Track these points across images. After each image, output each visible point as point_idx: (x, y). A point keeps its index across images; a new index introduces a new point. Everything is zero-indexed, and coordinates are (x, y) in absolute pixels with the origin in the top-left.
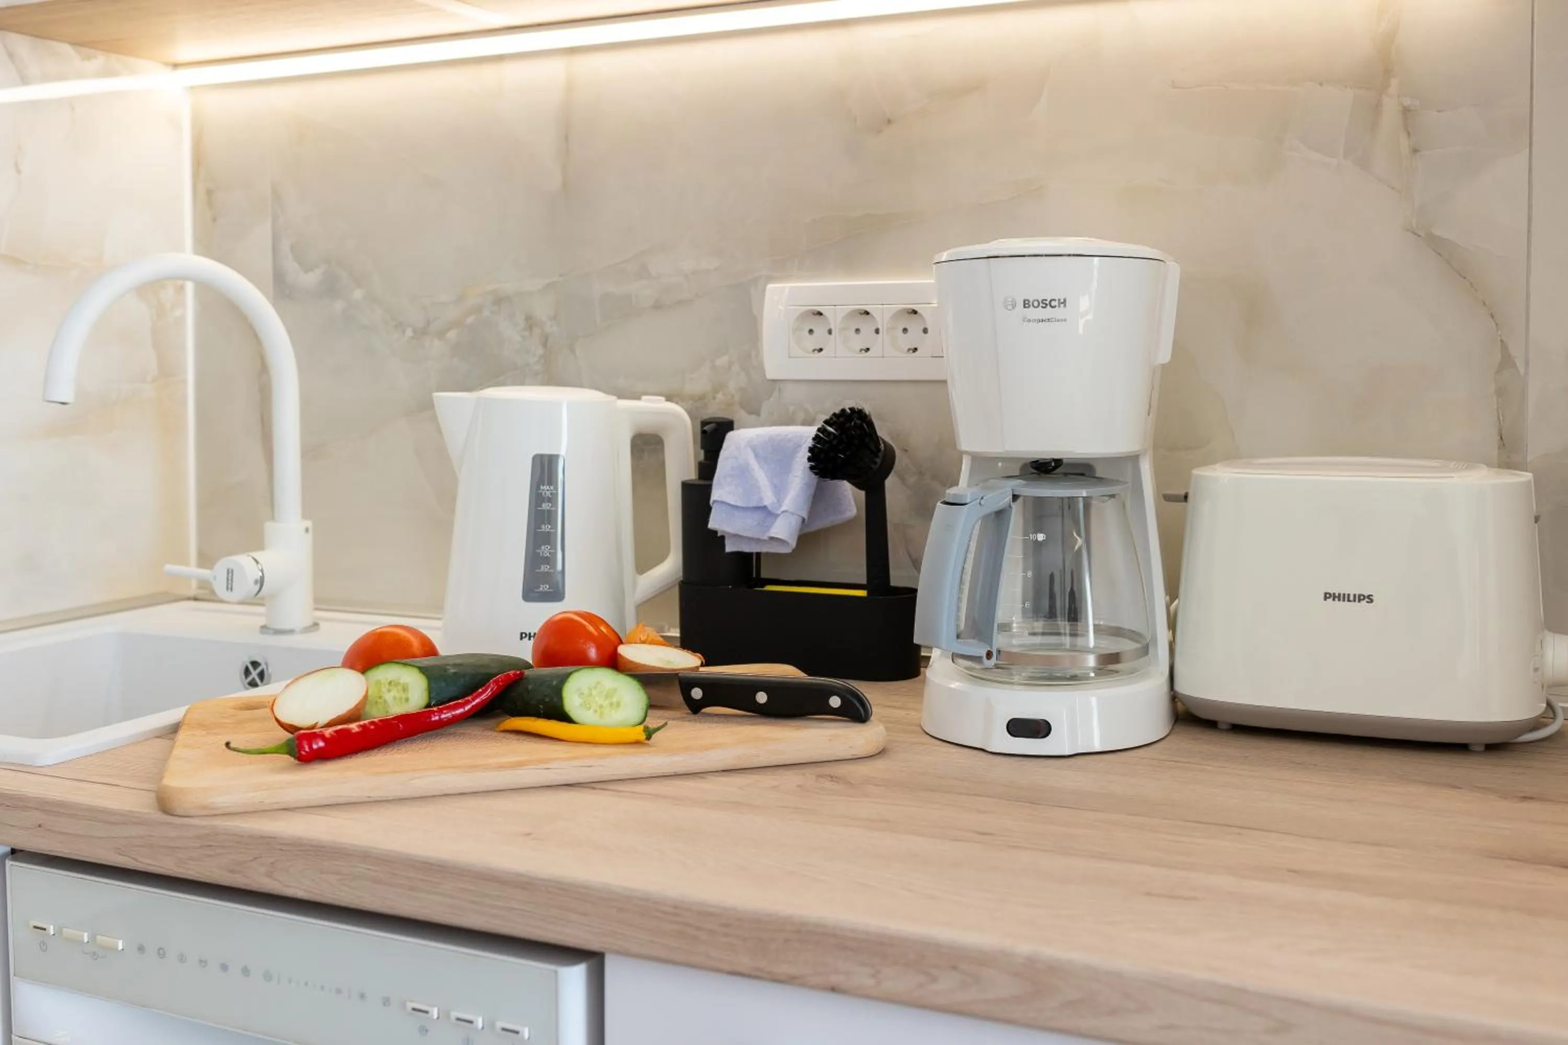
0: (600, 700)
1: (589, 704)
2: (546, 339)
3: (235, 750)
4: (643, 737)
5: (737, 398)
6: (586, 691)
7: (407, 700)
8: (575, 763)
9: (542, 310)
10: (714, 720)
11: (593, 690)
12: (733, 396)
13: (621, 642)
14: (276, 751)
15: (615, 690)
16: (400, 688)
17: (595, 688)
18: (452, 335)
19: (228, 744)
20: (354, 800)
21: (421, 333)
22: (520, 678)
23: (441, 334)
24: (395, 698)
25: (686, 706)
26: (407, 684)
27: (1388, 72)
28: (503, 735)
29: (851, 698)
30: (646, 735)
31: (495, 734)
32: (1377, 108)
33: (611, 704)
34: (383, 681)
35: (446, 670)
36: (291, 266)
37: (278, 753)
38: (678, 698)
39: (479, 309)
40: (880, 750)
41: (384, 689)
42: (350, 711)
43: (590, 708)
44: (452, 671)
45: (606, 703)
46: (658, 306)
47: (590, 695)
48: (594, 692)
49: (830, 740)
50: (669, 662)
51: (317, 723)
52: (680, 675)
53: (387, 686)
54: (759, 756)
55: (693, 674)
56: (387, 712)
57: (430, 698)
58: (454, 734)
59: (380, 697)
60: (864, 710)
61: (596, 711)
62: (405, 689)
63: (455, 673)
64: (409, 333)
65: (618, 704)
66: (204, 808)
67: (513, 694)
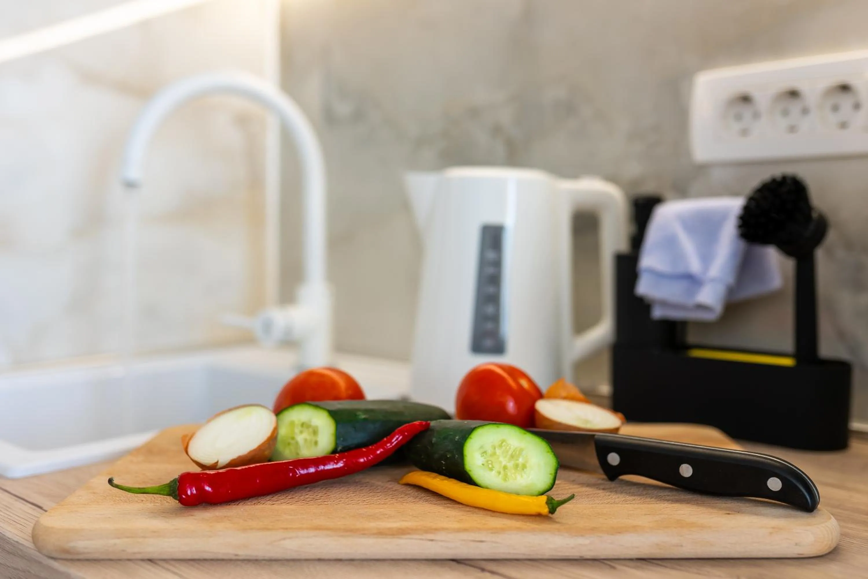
0: (504, 461)
1: (492, 464)
3: (117, 486)
4: (545, 510)
6: (490, 451)
7: (316, 443)
8: (464, 536)
10: (632, 491)
11: (497, 449)
13: (540, 396)
14: (158, 491)
15: (521, 450)
16: (311, 430)
17: (500, 446)
19: (110, 481)
20: (220, 557)
22: (426, 429)
24: (306, 440)
25: (601, 471)
26: (317, 427)
28: (404, 488)
29: (794, 481)
30: (549, 508)
31: (397, 487)
33: (517, 466)
34: (297, 422)
35: (356, 415)
37: (160, 494)
38: (594, 461)
40: (832, 548)
41: (297, 431)
42: (251, 452)
43: (491, 470)
44: (363, 416)
45: (510, 465)
47: (494, 454)
48: (498, 452)
49: (771, 533)
50: (587, 421)
51: (217, 462)
52: (596, 437)
53: (300, 428)
54: (682, 546)
55: (610, 437)
56: (298, 454)
57: (337, 445)
58: (356, 483)
59: (293, 438)
60: (811, 499)
61: (499, 473)
62: (315, 432)
63: (365, 419)
65: (524, 467)
66: (67, 551)
67: (418, 446)
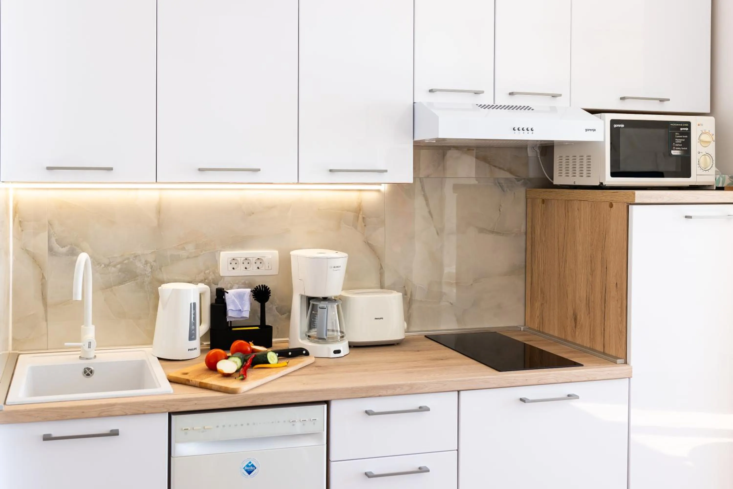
2: (152, 267)
5: (211, 281)
9: (151, 259)
12: (210, 281)
18: (119, 266)
21: (107, 266)
23: (115, 266)
27: (360, 210)
32: (358, 217)
36: (56, 247)
39: (128, 259)
46: (188, 258)
64: (103, 266)
